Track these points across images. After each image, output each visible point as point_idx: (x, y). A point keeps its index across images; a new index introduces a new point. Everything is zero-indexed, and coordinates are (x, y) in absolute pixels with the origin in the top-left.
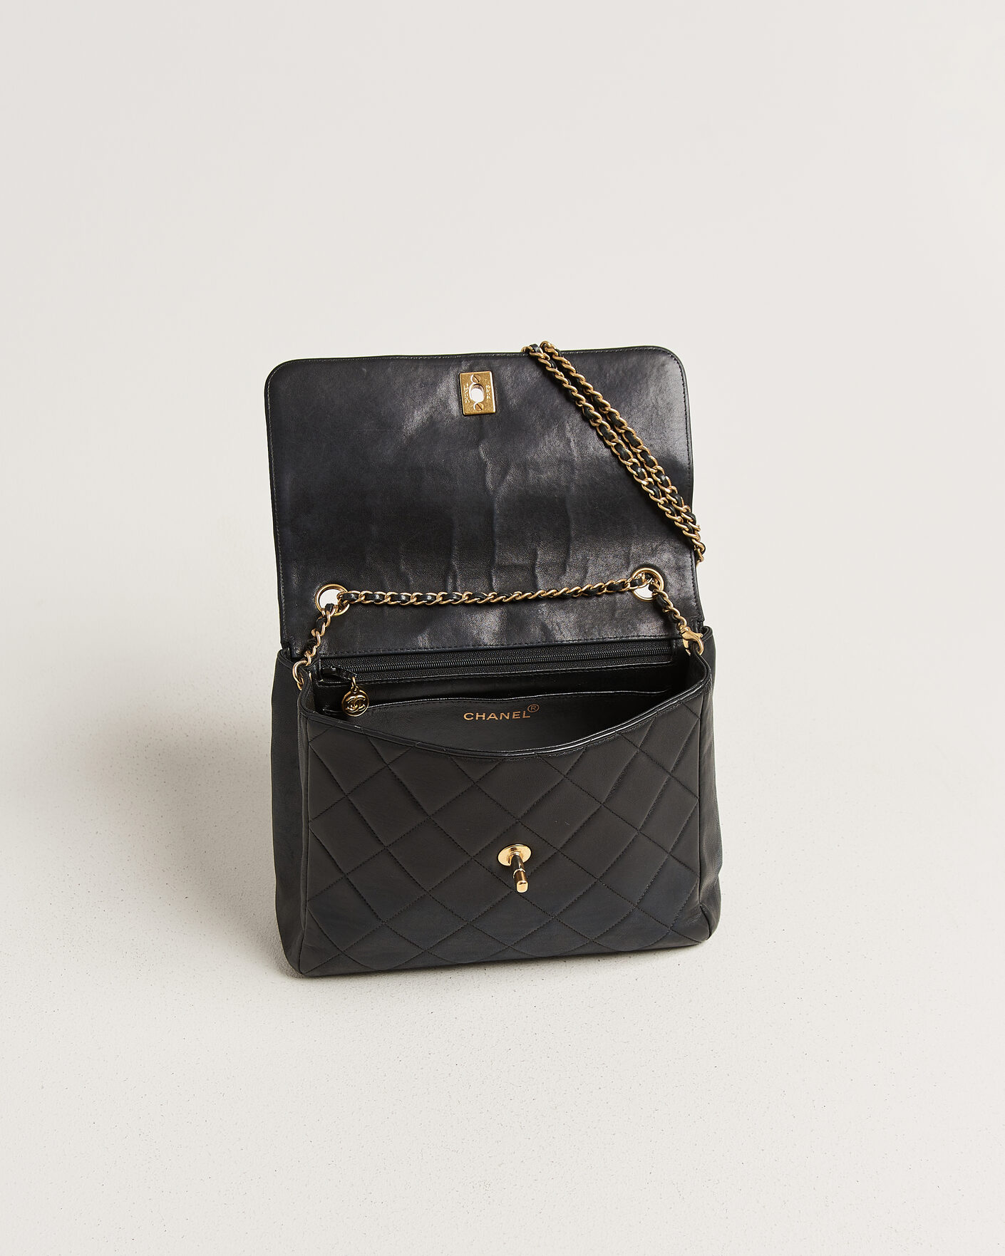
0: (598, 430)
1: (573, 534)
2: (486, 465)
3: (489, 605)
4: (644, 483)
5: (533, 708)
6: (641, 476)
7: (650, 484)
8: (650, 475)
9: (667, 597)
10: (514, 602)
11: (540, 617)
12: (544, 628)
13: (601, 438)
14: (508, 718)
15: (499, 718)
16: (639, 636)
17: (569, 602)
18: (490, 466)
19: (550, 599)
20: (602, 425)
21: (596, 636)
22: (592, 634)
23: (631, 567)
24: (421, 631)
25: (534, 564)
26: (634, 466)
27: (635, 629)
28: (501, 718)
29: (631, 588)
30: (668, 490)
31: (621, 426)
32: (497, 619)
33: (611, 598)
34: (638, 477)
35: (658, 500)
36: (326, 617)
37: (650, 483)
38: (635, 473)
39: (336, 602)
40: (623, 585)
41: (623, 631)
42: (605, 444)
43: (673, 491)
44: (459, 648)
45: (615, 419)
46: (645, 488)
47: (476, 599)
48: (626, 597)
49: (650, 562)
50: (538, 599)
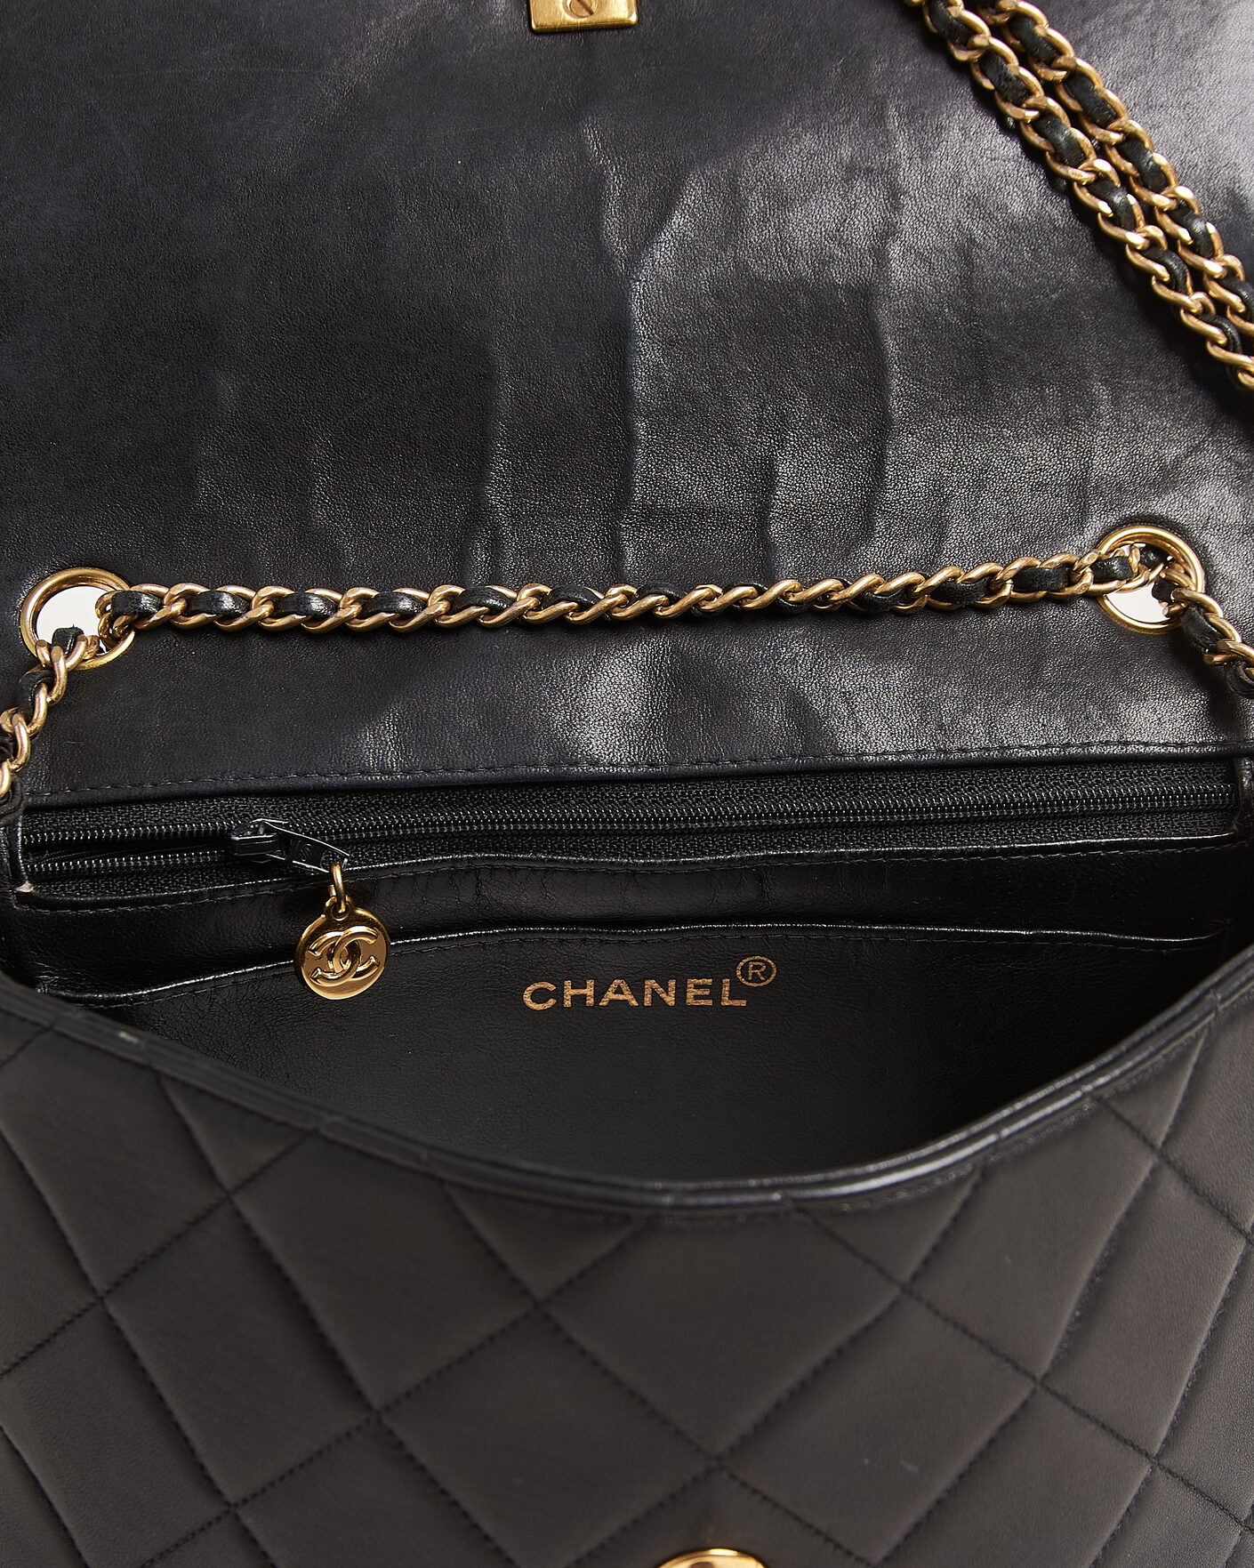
0: (978, 75)
1: (897, 408)
2: (601, 179)
3: (608, 627)
4: (1136, 239)
5: (756, 968)
6: (1123, 216)
7: (1152, 249)
8: (1151, 215)
9: (1221, 614)
10: (693, 619)
11: (784, 670)
12: (798, 707)
13: (986, 102)
14: (670, 1000)
15: (640, 998)
16: (1126, 743)
17: (884, 629)
18: (615, 184)
19: (817, 613)
20: (989, 54)
21: (974, 739)
22: (965, 732)
23: (1095, 526)
24: (370, 712)
25: (767, 507)
26: (1100, 185)
27: (1113, 719)
28: (648, 1001)
29: (1094, 587)
30: (1214, 267)
31: (1054, 59)
32: (637, 677)
33: (1028, 620)
34: (1114, 221)
35: (1184, 298)
36: (50, 668)
37: (1153, 242)
38: (1104, 207)
39: (91, 625)
40: (1069, 573)
41: (1071, 725)
42: (1001, 118)
43: (1231, 271)
44: (500, 774)
45: (1033, 34)
46: (1138, 260)
47: (563, 606)
48: (1080, 615)
49: (1159, 507)
50: (778, 613)
